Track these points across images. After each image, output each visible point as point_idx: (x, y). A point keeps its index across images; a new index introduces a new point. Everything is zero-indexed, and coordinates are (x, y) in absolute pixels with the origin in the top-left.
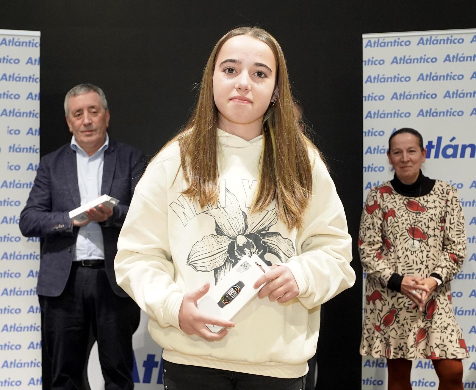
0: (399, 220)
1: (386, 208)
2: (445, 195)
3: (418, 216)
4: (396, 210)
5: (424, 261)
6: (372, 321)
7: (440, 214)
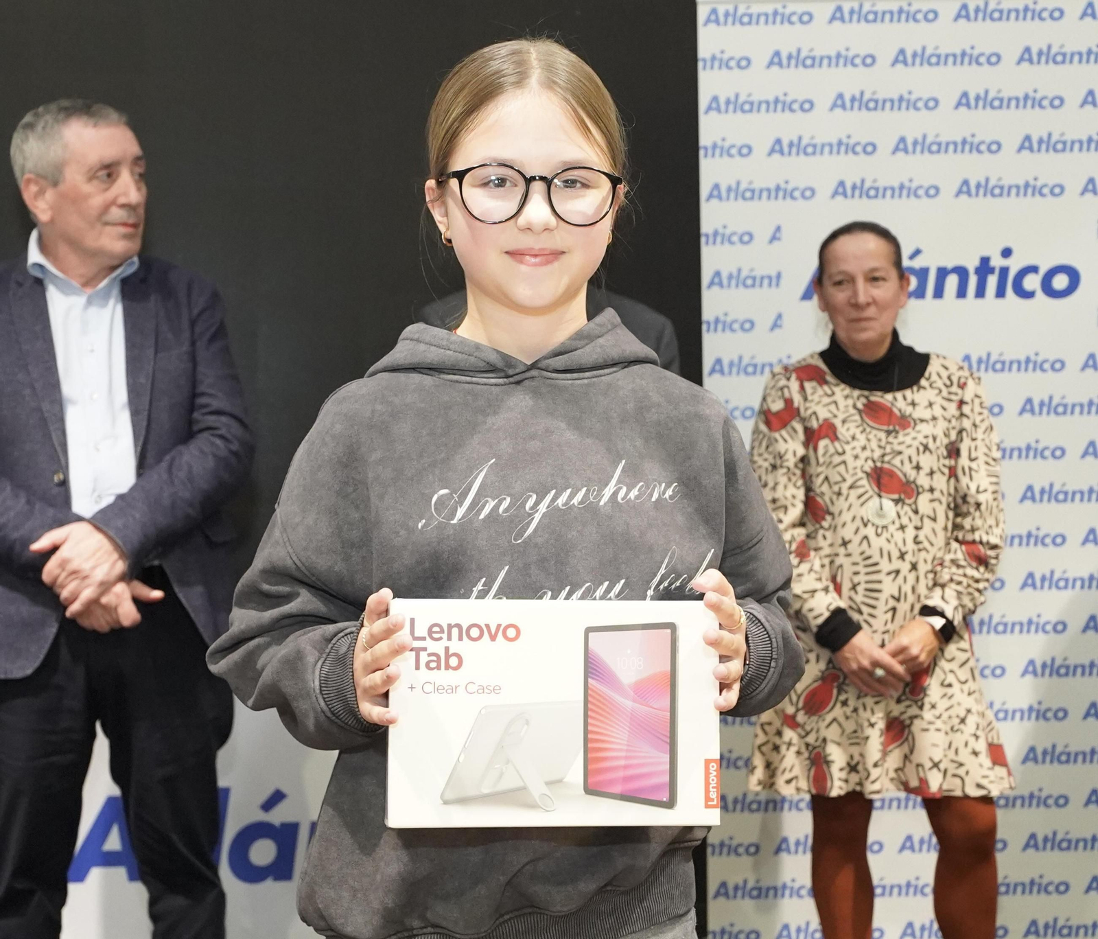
0: (847, 448)
1: (814, 417)
2: (954, 389)
3: (891, 439)
4: (837, 422)
5: (906, 553)
7: (946, 435)
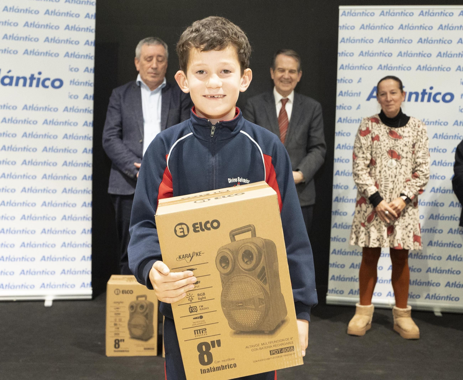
0: (382, 143)
1: (374, 133)
2: (416, 127)
3: (396, 142)
4: (380, 136)
5: (397, 176)
6: (359, 219)
7: (413, 142)
